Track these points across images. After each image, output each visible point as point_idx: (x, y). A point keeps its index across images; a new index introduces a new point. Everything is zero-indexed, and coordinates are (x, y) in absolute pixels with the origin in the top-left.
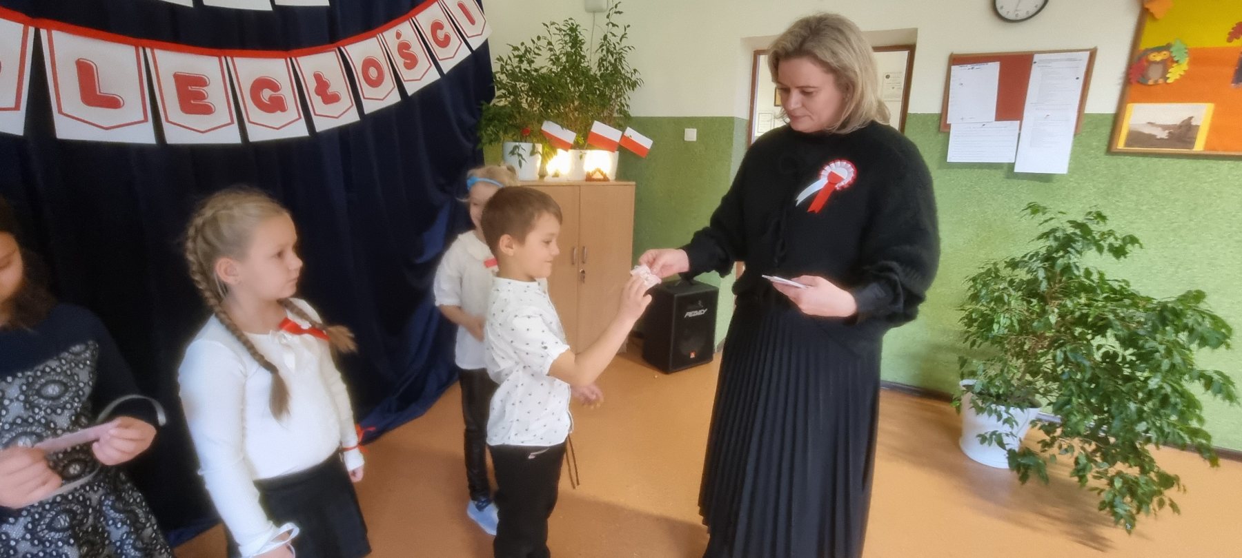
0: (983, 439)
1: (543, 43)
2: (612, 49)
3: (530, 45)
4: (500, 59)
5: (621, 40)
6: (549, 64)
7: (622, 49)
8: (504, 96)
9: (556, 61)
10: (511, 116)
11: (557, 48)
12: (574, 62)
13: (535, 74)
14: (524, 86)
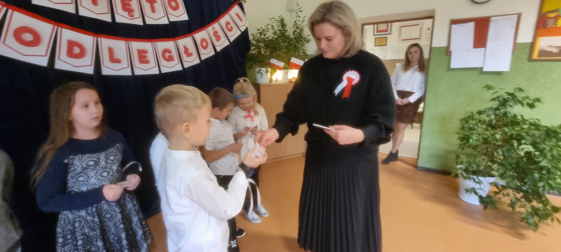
0: (467, 191)
1: (270, 27)
2: (298, 27)
3: (264, 28)
4: (253, 35)
5: (302, 22)
6: (272, 35)
7: (302, 26)
8: (254, 49)
9: (275, 33)
10: (258, 57)
11: (276, 28)
12: (282, 34)
13: (266, 39)
14: (262, 45)
